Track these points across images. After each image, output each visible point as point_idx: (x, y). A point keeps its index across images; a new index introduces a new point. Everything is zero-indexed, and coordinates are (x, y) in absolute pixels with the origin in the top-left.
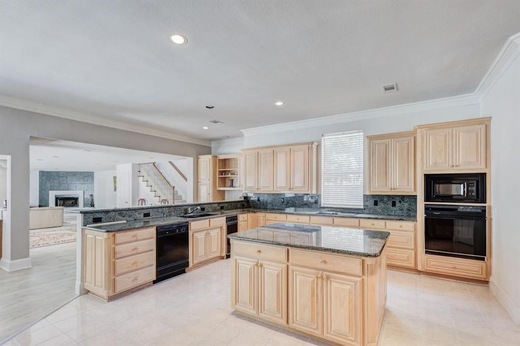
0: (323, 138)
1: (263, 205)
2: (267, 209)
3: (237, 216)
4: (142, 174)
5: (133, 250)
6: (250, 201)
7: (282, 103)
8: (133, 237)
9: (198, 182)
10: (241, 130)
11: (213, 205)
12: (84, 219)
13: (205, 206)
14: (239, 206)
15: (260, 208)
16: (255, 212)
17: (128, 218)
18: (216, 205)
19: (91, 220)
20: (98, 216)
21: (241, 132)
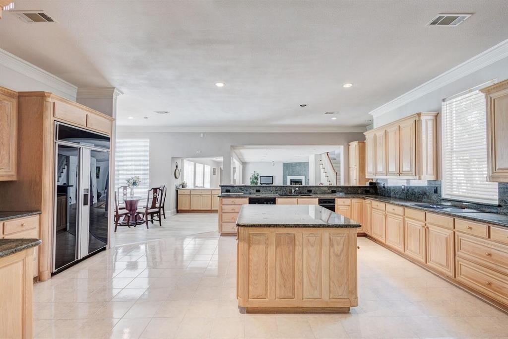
0: (443, 103)
1: (387, 192)
2: (390, 197)
3: (335, 200)
4: (322, 162)
5: (233, 210)
6: (378, 188)
7: (351, 85)
8: (232, 202)
9: (349, 168)
10: (369, 113)
11: (321, 188)
12: (222, 189)
13: (312, 188)
14: (360, 192)
15: (385, 196)
16: (364, 199)
17: (245, 192)
18: (326, 189)
19: (224, 190)
20: (228, 188)
21: (370, 115)
